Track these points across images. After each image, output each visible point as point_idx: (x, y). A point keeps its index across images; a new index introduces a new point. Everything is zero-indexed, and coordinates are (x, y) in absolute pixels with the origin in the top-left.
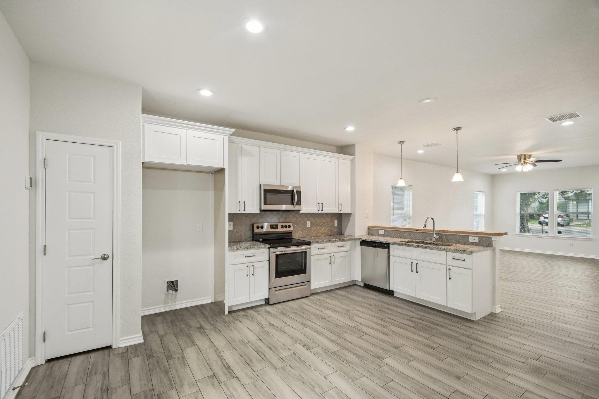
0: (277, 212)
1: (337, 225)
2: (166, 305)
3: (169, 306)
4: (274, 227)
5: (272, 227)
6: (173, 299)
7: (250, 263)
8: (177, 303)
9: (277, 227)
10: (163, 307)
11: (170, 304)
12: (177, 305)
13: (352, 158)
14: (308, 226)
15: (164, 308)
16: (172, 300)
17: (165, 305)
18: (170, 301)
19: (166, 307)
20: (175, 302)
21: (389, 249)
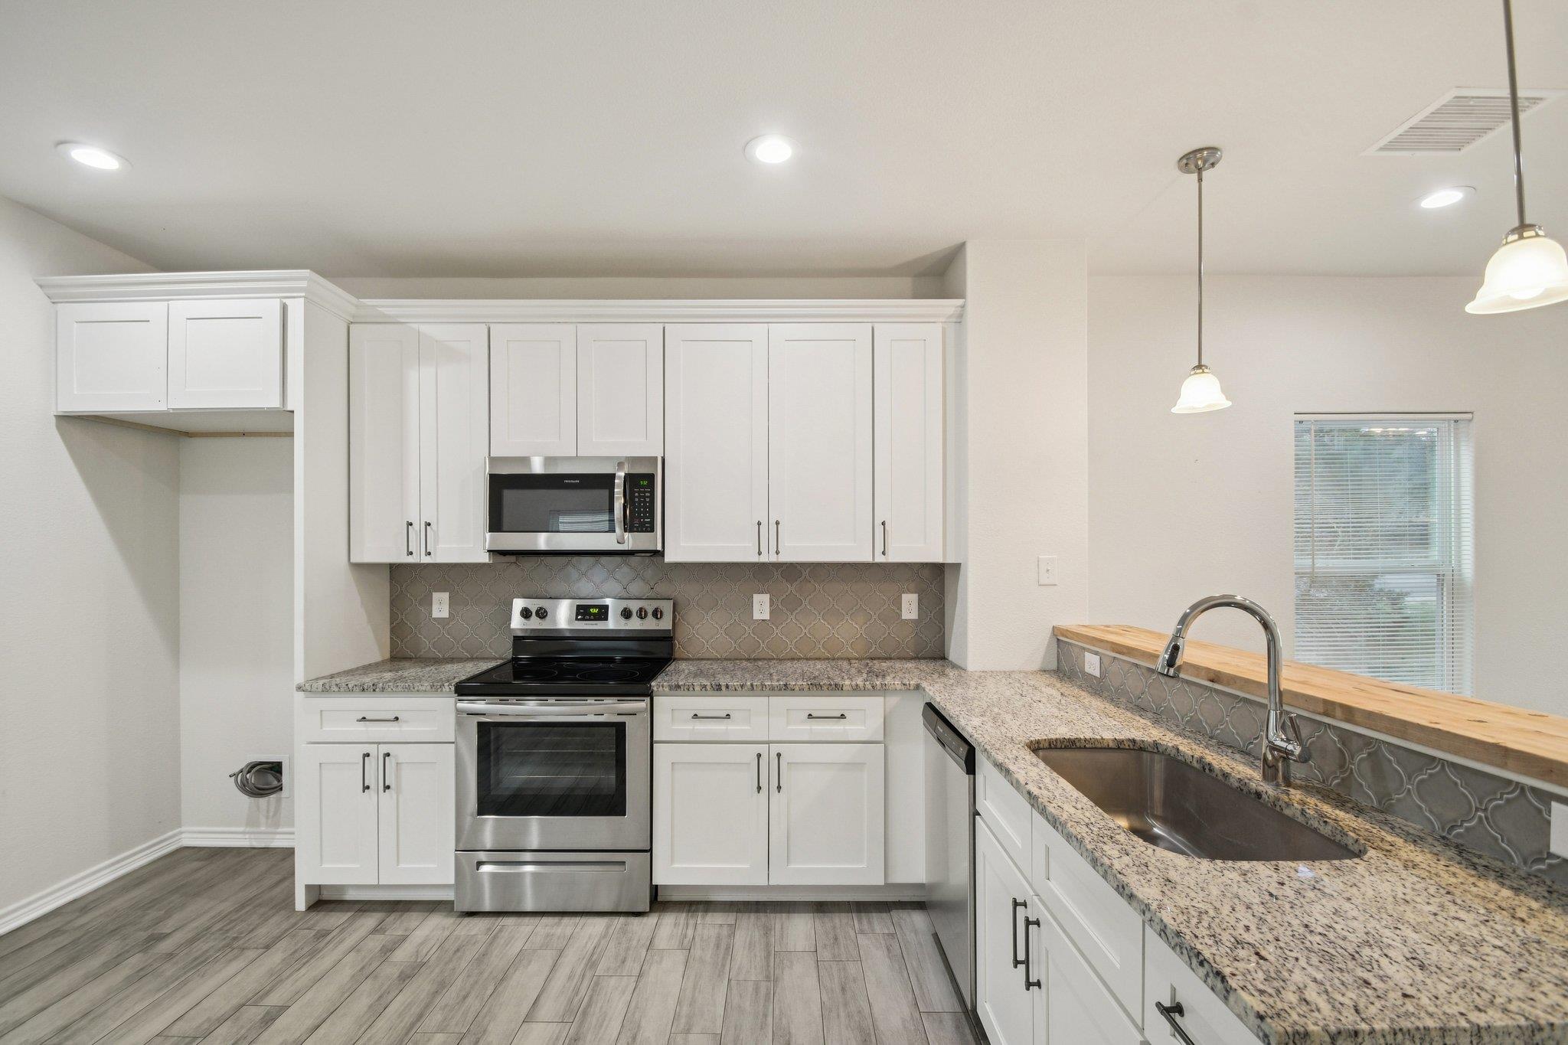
0: (618, 559)
1: (914, 616)
2: (252, 830)
3: (261, 833)
4: (590, 614)
5: (583, 612)
6: (271, 814)
7: (379, 743)
8: (280, 830)
9: (603, 613)
10: (244, 833)
11: (263, 829)
12: (278, 836)
13: (951, 311)
14: (757, 616)
15: (247, 836)
16: (267, 818)
17: (248, 829)
18: (263, 820)
19: (252, 836)
20: (277, 825)
21: (974, 774)
